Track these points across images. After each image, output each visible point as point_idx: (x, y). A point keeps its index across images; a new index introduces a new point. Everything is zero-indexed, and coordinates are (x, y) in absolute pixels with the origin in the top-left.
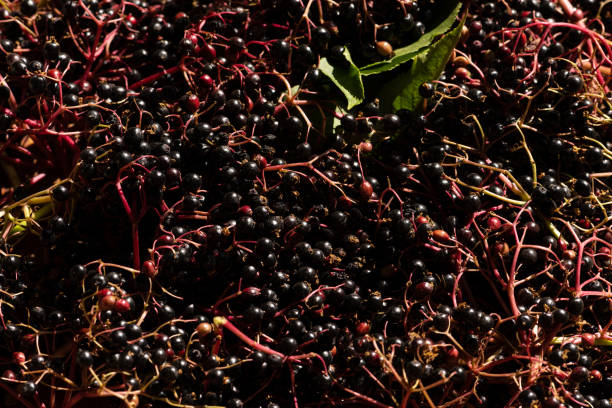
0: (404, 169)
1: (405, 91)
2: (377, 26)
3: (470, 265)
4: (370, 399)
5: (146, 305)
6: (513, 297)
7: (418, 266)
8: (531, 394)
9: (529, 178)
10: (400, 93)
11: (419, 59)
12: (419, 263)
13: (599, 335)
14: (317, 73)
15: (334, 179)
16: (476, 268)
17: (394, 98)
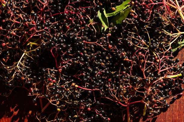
0: (119, 40)
1: (119, 19)
2: (112, 3)
3: (135, 63)
4: (111, 100)
5: (60, 79)
6: (144, 74)
7: (122, 65)
8: (148, 99)
9: (148, 42)
10: (118, 19)
11: (122, 13)
12: (122, 64)
13: (164, 77)
14: (97, 16)
15: (102, 45)
16: (136, 64)
17: (116, 20)
